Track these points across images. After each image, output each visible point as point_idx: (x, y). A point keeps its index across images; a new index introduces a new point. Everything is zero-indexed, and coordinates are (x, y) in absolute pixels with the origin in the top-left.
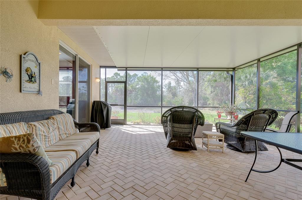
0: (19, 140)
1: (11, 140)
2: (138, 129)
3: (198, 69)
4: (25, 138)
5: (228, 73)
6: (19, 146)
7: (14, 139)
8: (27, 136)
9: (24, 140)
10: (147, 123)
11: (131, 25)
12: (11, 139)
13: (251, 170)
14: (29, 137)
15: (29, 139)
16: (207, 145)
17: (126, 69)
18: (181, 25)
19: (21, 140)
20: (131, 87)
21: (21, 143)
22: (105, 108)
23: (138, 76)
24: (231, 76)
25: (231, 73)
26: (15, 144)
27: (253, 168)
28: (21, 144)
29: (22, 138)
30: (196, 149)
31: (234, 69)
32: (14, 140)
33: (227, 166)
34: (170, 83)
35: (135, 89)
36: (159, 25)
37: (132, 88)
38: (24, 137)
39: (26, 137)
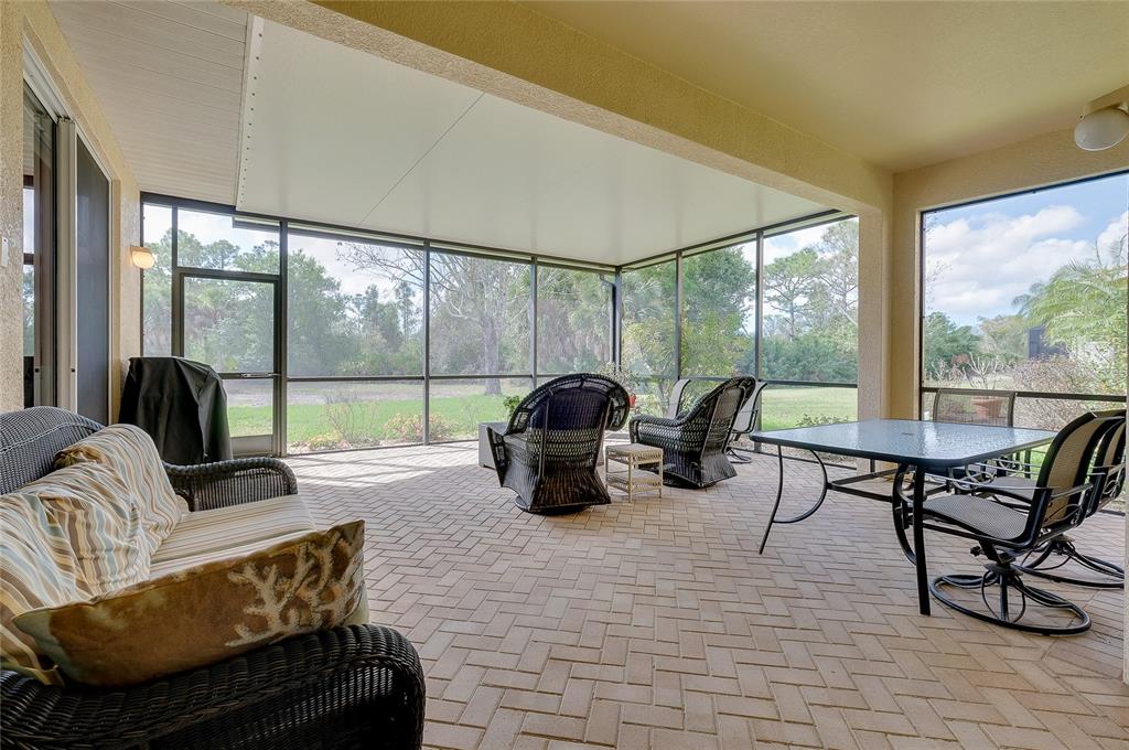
0: (289, 574)
1: (236, 585)
2: (355, 470)
3: (534, 260)
4: (325, 555)
5: (602, 279)
6: (284, 602)
7: (249, 574)
8: (334, 541)
9: (317, 568)
10: (366, 441)
11: (454, 76)
12: (234, 578)
13: (772, 521)
14: (342, 543)
15: (346, 555)
16: (628, 483)
17: (283, 225)
18: (597, 127)
19: (302, 568)
20: (212, 297)
21: (296, 584)
22: (200, 389)
23: (240, 253)
24: (611, 289)
25: (610, 278)
26: (260, 602)
27: (775, 519)
28: (297, 589)
29: (308, 556)
30: (608, 501)
31: (619, 269)
32: (255, 580)
33: (698, 527)
34: (374, 293)
35: (229, 307)
36: (539, 109)
37: (215, 303)
38: (316, 553)
39: (329, 549)
